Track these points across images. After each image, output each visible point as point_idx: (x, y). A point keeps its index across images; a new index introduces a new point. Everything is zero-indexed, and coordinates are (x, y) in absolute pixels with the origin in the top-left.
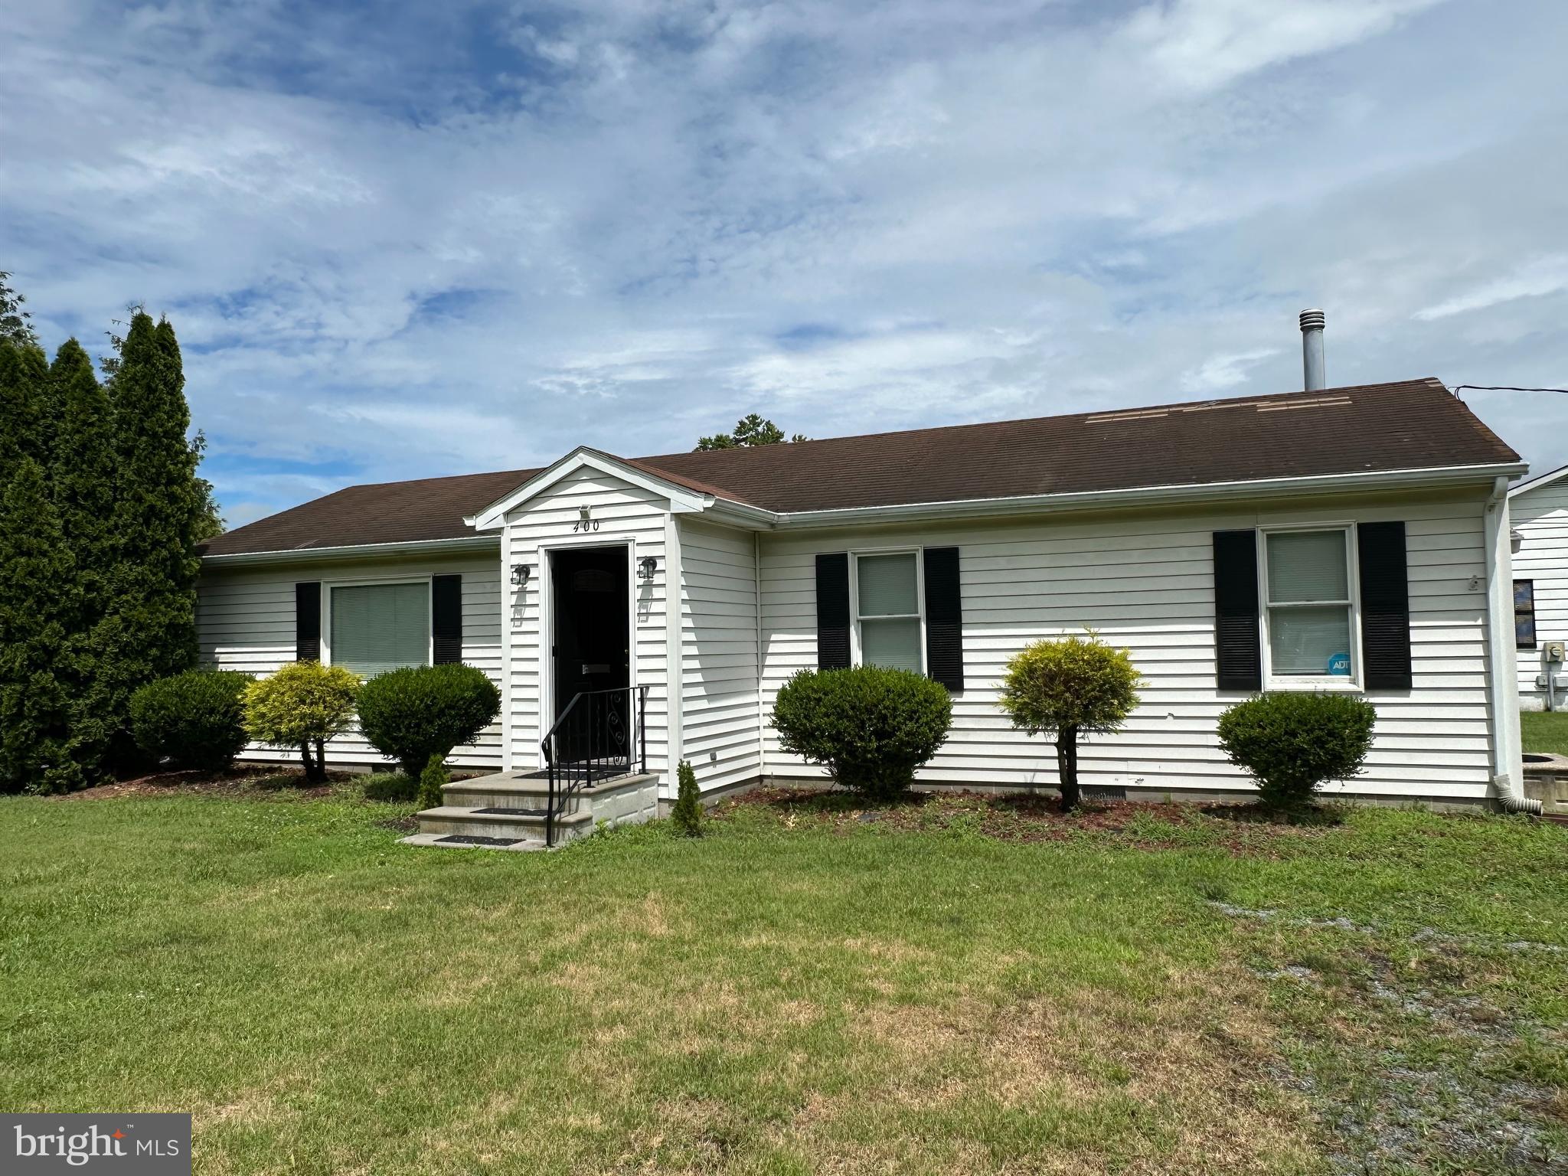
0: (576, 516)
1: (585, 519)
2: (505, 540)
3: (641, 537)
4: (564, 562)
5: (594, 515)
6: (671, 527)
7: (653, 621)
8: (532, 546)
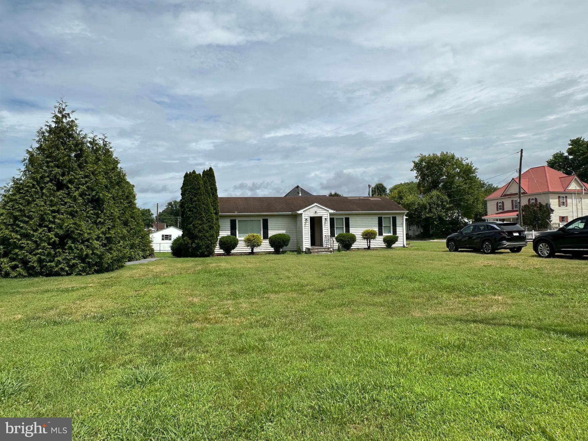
0: (314, 212)
1: (316, 212)
2: (303, 215)
3: (324, 215)
4: (312, 219)
5: (317, 212)
6: (329, 214)
7: (326, 227)
8: (308, 216)
